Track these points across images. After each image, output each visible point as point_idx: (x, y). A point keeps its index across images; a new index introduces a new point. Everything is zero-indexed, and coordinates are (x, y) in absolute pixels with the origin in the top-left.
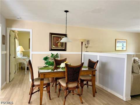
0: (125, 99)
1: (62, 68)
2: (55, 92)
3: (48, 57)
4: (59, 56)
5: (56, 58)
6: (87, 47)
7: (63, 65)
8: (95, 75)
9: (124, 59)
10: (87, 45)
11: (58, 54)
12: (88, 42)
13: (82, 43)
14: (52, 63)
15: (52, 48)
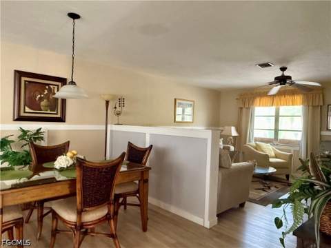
0: (207, 225)
1: (61, 170)
2: (39, 239)
3: (9, 139)
4: (45, 136)
5: (37, 143)
6: (118, 114)
7: (62, 161)
8: (146, 181)
9: (206, 139)
10: (118, 109)
11: (42, 131)
12: (122, 101)
13: (107, 102)
14: (23, 157)
15: (22, 114)
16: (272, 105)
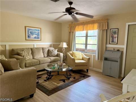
16: (83, 30)
